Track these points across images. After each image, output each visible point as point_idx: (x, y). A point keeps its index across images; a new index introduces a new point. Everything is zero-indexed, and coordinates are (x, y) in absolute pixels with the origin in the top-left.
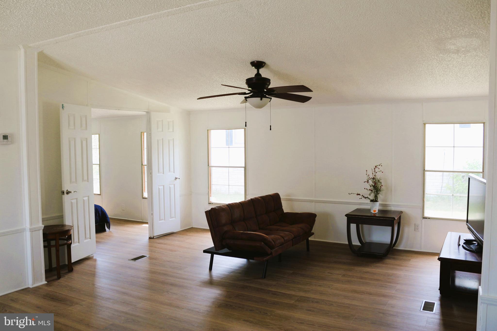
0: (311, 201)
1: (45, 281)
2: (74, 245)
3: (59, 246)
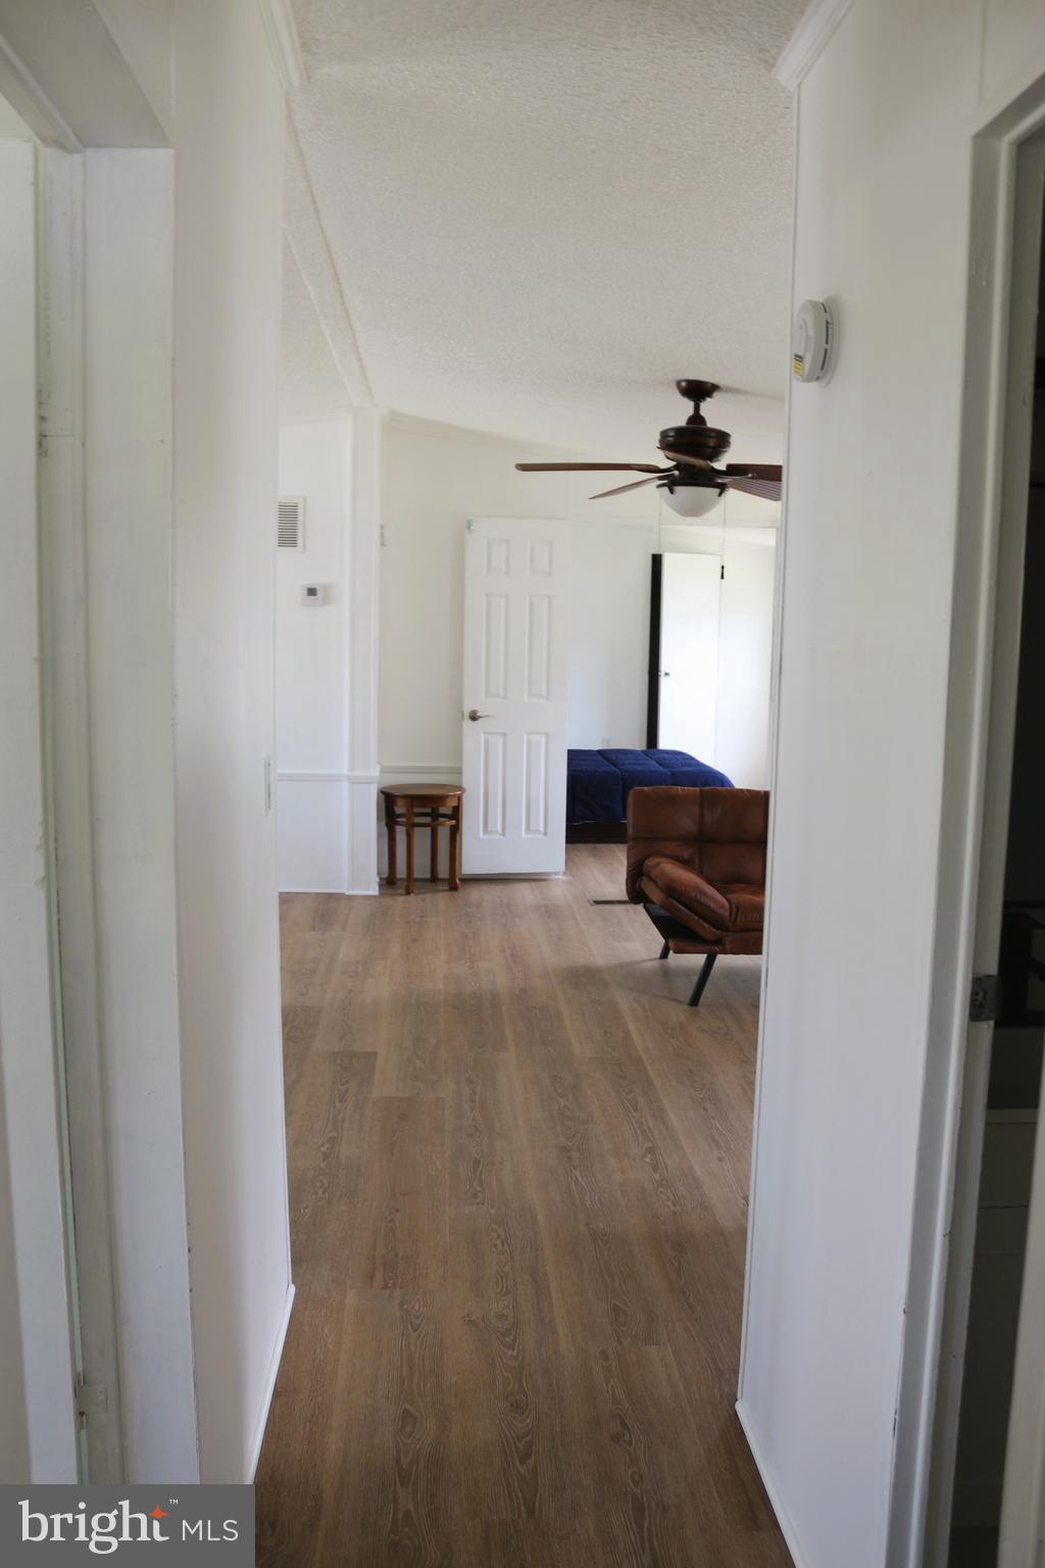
1: (374, 891)
2: (486, 837)
3: (411, 827)
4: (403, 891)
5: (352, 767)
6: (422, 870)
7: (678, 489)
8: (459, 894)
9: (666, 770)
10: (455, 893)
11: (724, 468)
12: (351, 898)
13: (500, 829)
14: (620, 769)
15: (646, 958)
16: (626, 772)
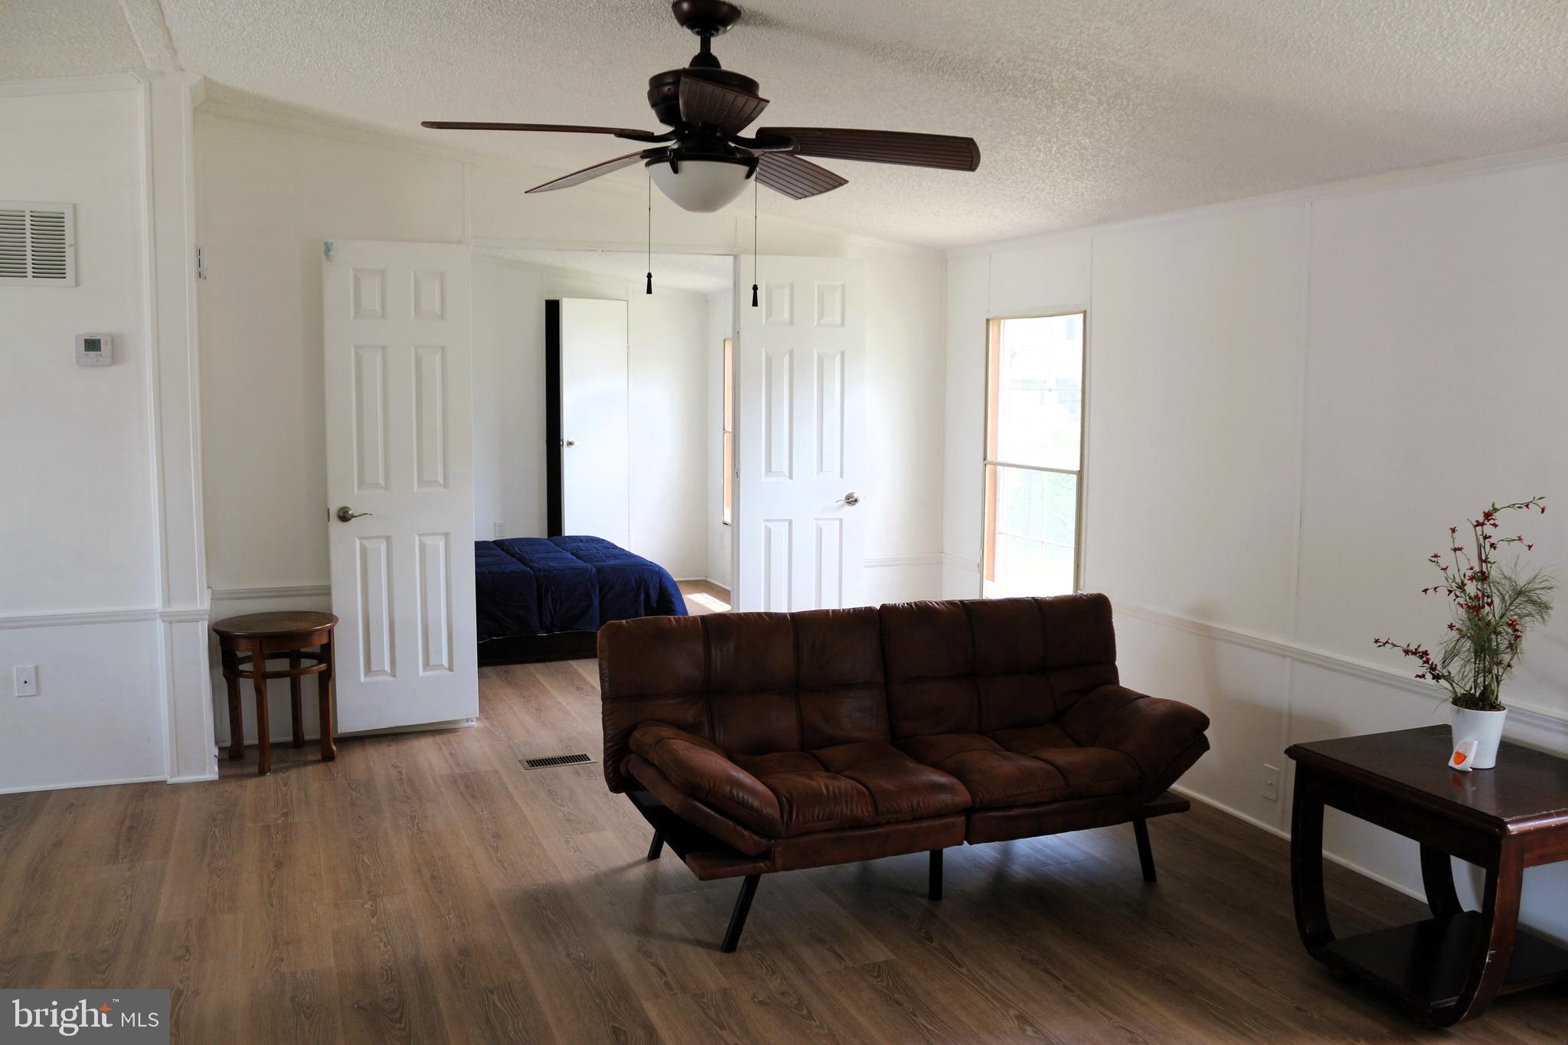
0: (1281, 652)
1: (212, 773)
2: (369, 679)
3: (261, 678)
4: (255, 769)
5: (168, 600)
6: (280, 729)
7: (687, 166)
8: (337, 766)
9: (589, 566)
10: (330, 764)
11: (753, 136)
12: (177, 788)
13: (387, 667)
14: (531, 568)
15: (630, 860)
16: (540, 570)
